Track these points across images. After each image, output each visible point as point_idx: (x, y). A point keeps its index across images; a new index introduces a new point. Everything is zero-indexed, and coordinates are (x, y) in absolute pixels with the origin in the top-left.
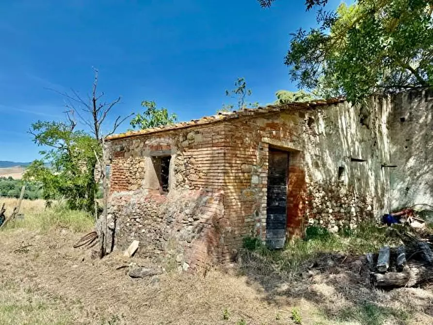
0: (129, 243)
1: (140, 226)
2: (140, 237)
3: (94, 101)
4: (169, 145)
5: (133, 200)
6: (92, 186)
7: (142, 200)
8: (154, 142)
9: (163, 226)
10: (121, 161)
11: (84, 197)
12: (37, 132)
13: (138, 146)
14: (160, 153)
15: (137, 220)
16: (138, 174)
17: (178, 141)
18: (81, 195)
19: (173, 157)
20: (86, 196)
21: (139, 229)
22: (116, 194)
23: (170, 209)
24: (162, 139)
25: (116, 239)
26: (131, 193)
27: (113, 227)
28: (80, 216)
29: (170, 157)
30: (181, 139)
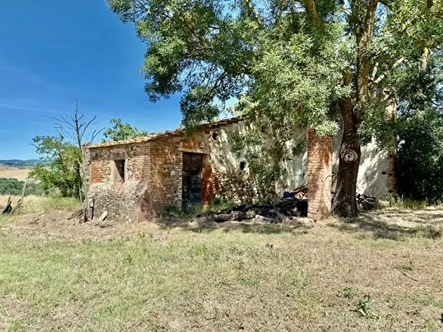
0: (101, 213)
1: (108, 203)
2: (108, 209)
3: (76, 121)
4: (123, 153)
5: (105, 188)
6: (78, 181)
7: (110, 188)
8: (115, 151)
9: (121, 202)
10: (96, 163)
11: (73, 188)
12: (37, 144)
13: (106, 154)
14: (119, 158)
15: (107, 200)
16: (107, 171)
17: (129, 151)
18: (71, 187)
19: (126, 160)
20: (74, 187)
21: (108, 205)
22: (94, 185)
23: (125, 192)
24: (120, 149)
25: (94, 213)
26: (104, 183)
27: (92, 206)
28: (71, 200)
29: (124, 161)
30: (130, 150)
